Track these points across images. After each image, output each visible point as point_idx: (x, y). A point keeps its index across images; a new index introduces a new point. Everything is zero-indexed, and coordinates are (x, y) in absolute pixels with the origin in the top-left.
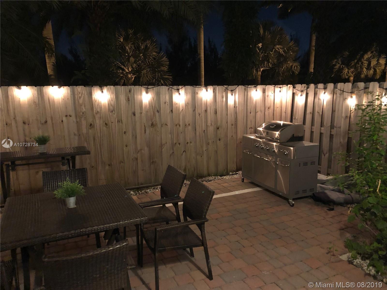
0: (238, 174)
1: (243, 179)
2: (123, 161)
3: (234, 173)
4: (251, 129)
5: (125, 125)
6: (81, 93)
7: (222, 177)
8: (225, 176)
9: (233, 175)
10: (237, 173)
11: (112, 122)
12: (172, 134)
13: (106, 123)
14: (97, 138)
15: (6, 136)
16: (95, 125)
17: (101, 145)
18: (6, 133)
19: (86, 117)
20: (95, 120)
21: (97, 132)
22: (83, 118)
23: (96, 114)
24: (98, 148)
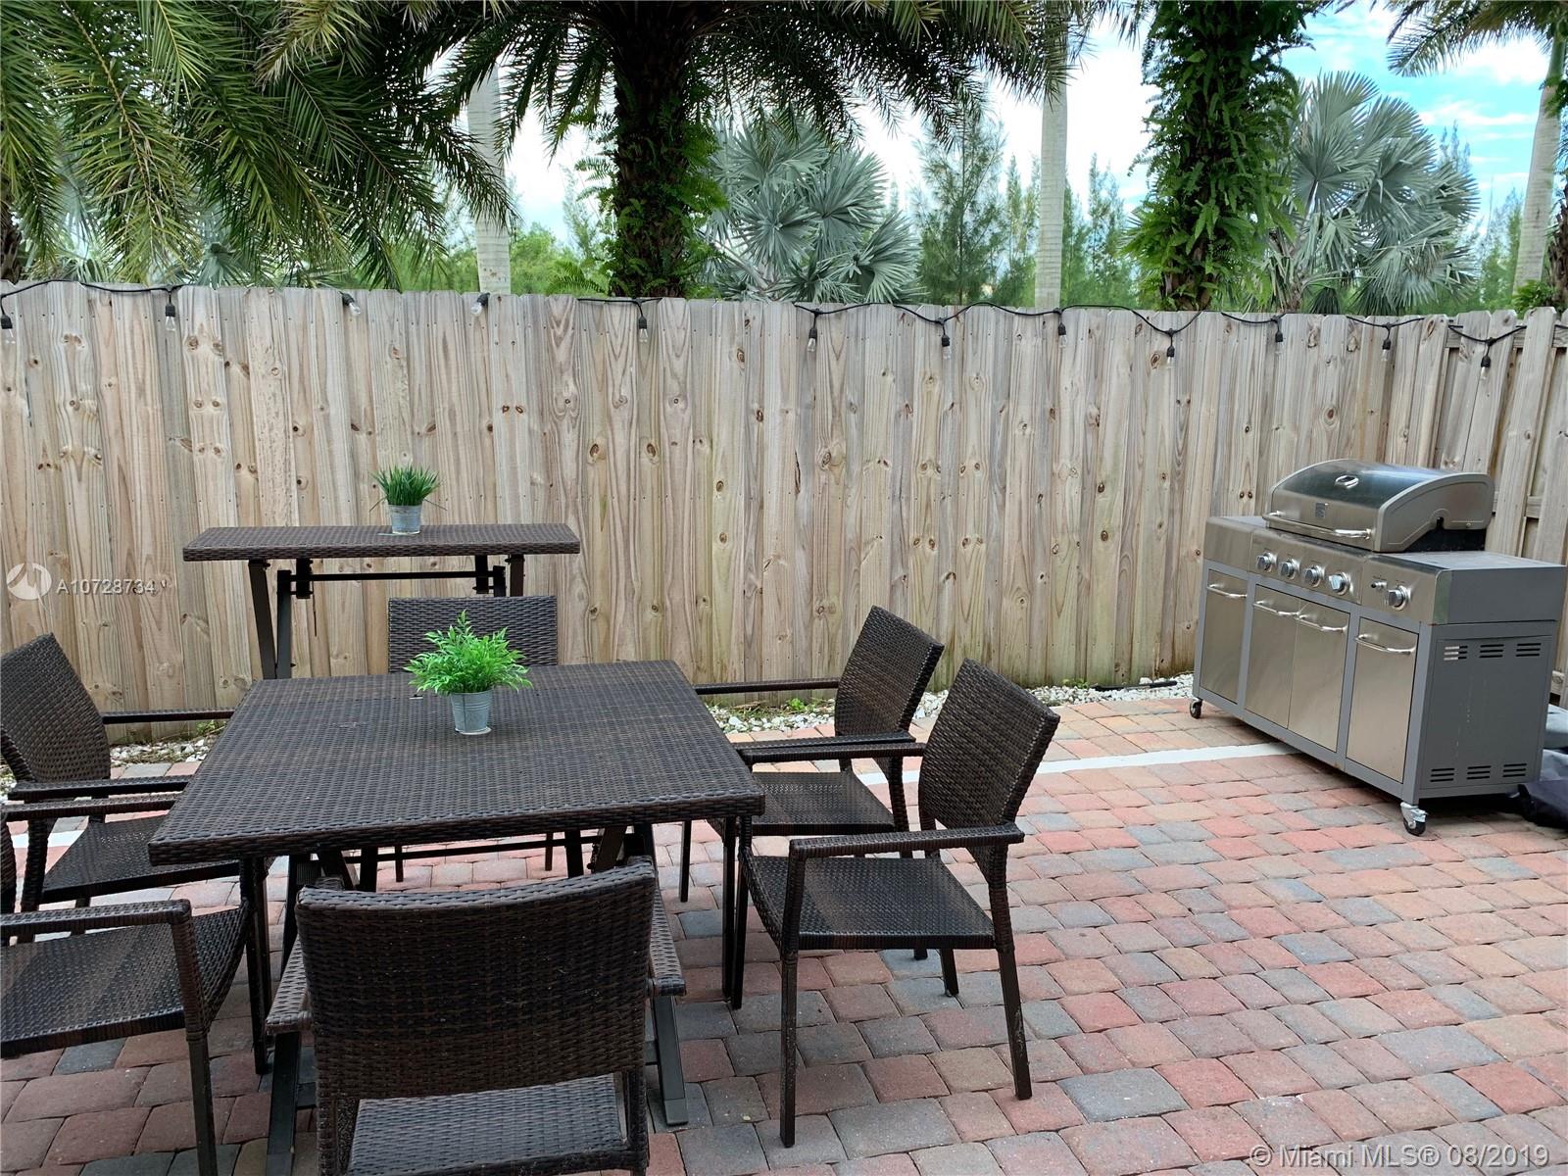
0: (1175, 683)
1: (1198, 705)
2: (708, 598)
3: (1156, 681)
4: (1246, 497)
5: (723, 456)
6: (563, 322)
7: (1107, 693)
8: (1118, 689)
9: (1152, 686)
10: (1172, 679)
11: (675, 444)
12: (903, 500)
13: (650, 445)
14: (616, 499)
15: (293, 473)
16: (611, 449)
17: (628, 527)
18: (293, 464)
19: (576, 419)
20: (612, 430)
21: (617, 477)
22: (565, 421)
23: (616, 407)
24: (615, 540)
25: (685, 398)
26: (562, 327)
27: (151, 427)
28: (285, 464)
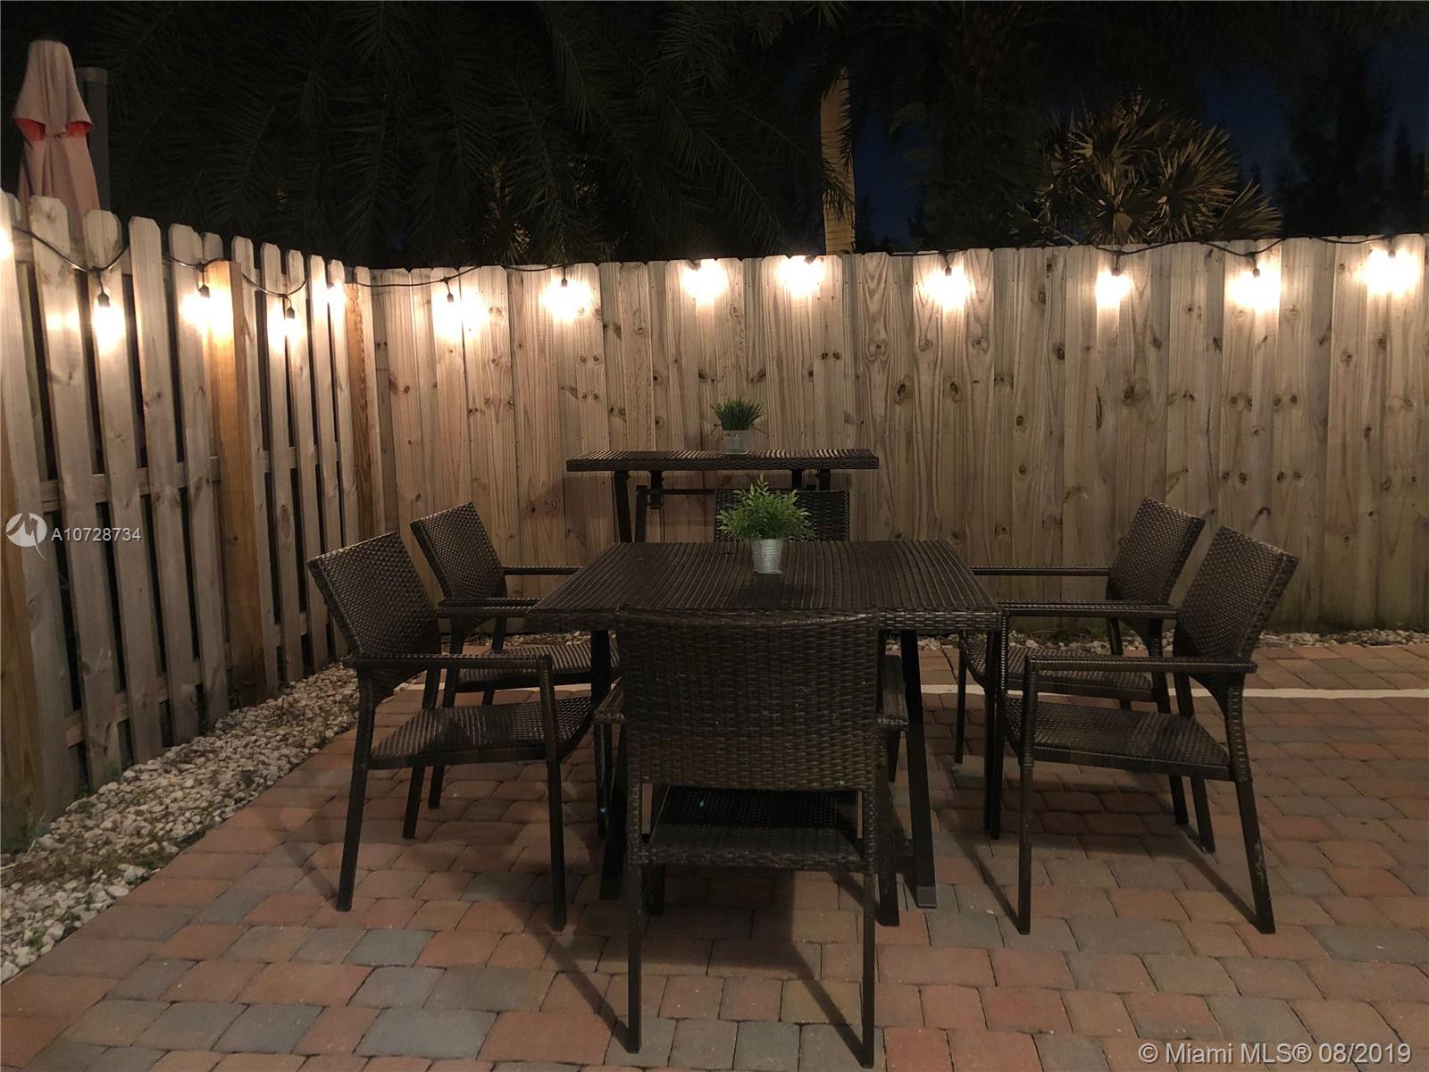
2: (1007, 527)
5: (1023, 392)
6: (877, 277)
11: (976, 382)
12: (1211, 434)
13: (953, 384)
14: (920, 435)
15: (653, 415)
16: (916, 389)
17: (931, 461)
18: (653, 407)
19: (886, 361)
20: (918, 371)
21: (921, 414)
22: (876, 365)
23: (922, 351)
24: (919, 472)
25: (987, 339)
26: (875, 281)
27: (549, 379)
28: (646, 407)
